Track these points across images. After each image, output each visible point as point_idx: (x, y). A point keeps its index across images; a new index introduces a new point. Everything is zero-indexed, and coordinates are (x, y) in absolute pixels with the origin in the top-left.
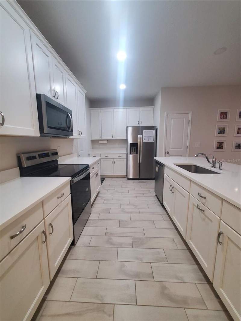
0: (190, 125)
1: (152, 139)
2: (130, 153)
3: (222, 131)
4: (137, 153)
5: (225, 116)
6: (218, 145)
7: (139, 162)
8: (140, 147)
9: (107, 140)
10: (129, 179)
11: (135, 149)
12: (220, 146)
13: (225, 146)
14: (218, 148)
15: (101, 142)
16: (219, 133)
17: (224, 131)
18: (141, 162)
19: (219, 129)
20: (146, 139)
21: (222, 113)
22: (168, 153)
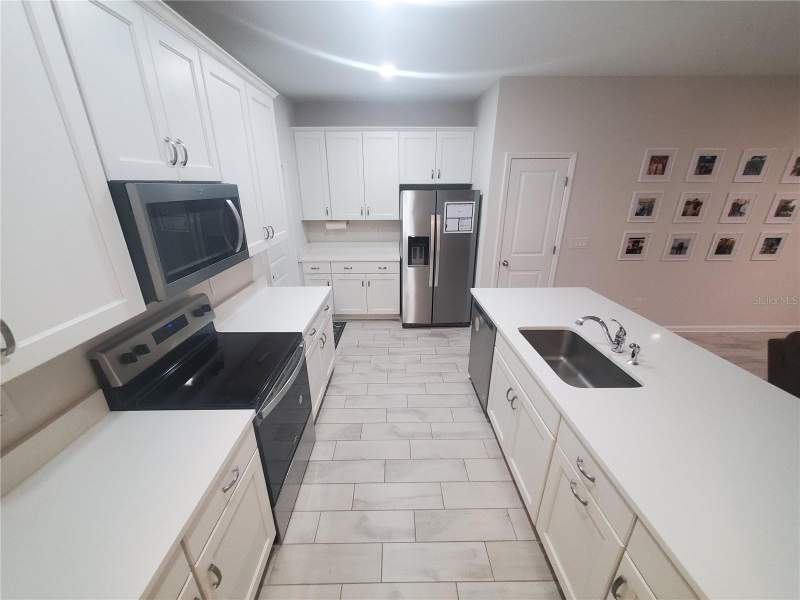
0: (567, 190)
1: (467, 227)
2: (410, 263)
3: (645, 209)
4: (426, 263)
5: (660, 166)
6: (631, 245)
7: (431, 285)
8: (436, 247)
9: (348, 222)
10: (406, 326)
11: (421, 251)
12: (635, 247)
13: (647, 247)
14: (629, 251)
15: (329, 226)
16: (637, 214)
17: (652, 206)
18: (436, 284)
19: (640, 203)
20: (452, 227)
21: (655, 160)
22: (506, 264)
